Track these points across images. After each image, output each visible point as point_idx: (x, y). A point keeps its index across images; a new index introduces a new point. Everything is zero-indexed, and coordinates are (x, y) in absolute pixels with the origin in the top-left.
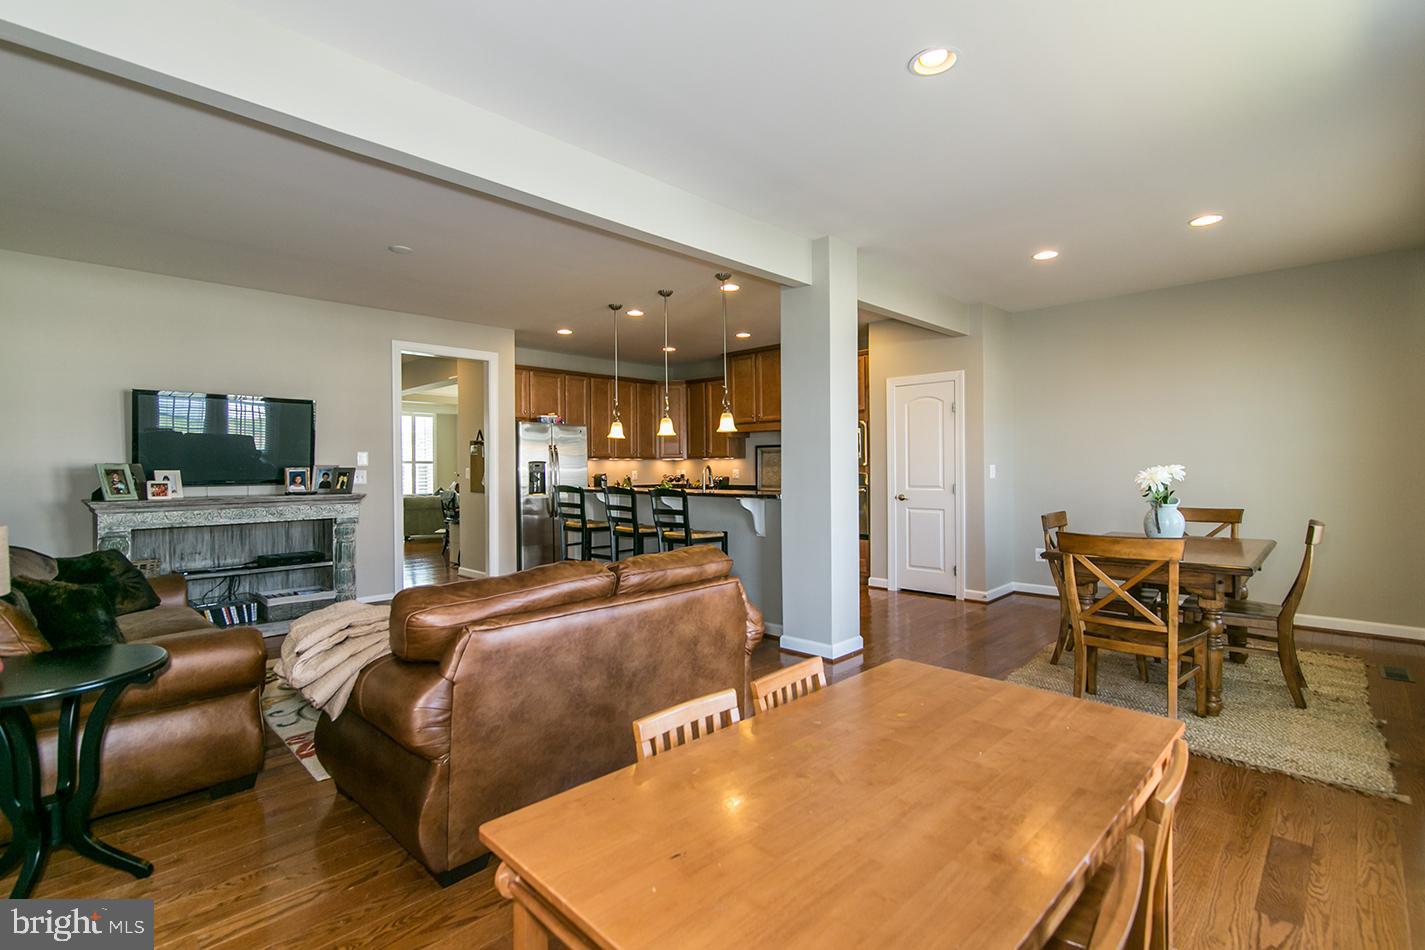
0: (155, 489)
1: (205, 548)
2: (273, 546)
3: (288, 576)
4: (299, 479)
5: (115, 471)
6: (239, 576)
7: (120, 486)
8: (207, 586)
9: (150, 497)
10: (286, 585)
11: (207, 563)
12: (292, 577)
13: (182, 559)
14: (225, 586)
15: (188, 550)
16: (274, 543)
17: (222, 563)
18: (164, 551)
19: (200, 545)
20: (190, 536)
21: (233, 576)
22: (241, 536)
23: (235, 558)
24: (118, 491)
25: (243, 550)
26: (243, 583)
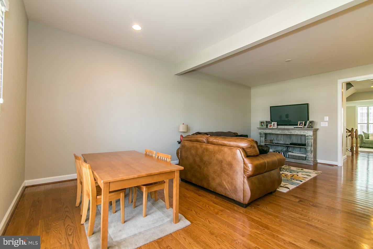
0: (270, 126)
1: (282, 139)
2: (297, 141)
3: (301, 149)
4: (301, 124)
5: (263, 122)
6: (289, 146)
7: (263, 125)
8: (283, 148)
9: (269, 127)
10: (300, 151)
11: (283, 143)
12: (302, 149)
13: (278, 141)
14: (286, 148)
15: (279, 139)
16: (297, 140)
17: (286, 143)
18: (275, 139)
19: (281, 139)
20: (280, 136)
21: (288, 146)
22: (290, 137)
23: (288, 142)
24: (262, 126)
25: (290, 141)
26: (290, 149)
